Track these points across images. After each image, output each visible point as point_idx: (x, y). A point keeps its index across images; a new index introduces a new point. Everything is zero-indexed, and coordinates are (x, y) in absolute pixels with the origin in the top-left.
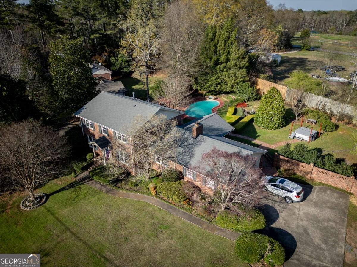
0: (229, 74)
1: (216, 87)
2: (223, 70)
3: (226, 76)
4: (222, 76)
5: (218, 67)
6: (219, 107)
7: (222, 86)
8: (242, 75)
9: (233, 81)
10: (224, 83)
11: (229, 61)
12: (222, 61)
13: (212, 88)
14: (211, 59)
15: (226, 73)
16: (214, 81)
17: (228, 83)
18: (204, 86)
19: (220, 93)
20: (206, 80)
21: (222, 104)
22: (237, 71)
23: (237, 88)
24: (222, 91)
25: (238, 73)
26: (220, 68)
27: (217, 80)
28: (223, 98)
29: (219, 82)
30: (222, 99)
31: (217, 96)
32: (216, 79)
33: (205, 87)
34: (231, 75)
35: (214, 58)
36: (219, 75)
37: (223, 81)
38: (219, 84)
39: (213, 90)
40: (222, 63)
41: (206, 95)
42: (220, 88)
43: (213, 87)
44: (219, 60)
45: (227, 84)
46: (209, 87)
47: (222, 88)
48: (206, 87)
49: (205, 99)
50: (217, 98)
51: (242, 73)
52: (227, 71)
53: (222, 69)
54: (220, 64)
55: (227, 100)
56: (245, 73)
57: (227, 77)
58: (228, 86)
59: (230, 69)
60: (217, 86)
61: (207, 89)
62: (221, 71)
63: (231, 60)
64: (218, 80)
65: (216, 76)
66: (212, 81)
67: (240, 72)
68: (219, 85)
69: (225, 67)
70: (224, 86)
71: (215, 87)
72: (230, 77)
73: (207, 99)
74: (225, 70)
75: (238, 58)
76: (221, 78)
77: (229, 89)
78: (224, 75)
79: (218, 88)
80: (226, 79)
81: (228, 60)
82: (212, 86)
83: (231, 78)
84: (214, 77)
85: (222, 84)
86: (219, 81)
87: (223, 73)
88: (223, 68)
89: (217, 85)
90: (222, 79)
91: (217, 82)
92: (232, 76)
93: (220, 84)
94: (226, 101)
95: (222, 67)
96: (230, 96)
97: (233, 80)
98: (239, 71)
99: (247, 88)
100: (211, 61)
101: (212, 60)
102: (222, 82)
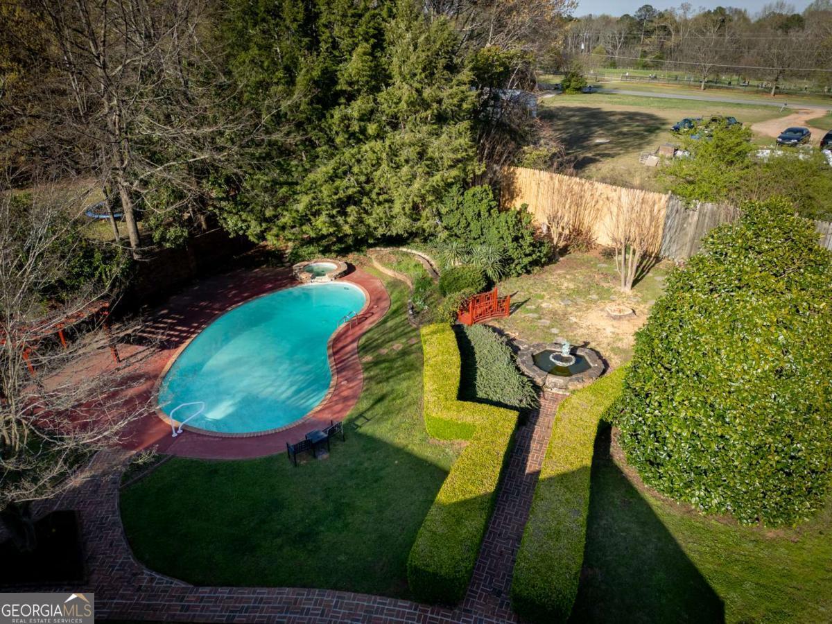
0: (393, 153)
1: (340, 219)
2: (363, 131)
3: (379, 159)
4: (359, 161)
5: (337, 113)
6: (367, 326)
7: (366, 212)
8: (455, 151)
9: (417, 185)
10: (374, 196)
11: (387, 85)
12: (350, 84)
13: (321, 223)
14: (291, 72)
15: (377, 145)
16: (326, 190)
17: (395, 195)
18: (276, 217)
19: (361, 243)
20: (282, 184)
21: (376, 298)
22: (430, 134)
23: (439, 214)
24: (370, 234)
25: (435, 143)
26: (345, 118)
27: (338, 182)
28: (376, 264)
29: (350, 191)
30: (374, 273)
31: (352, 258)
32: (332, 179)
33: (283, 220)
34: (405, 153)
35: (310, 67)
36: (347, 155)
37: (367, 187)
38: (350, 200)
39: (324, 231)
40: (351, 97)
41: (296, 257)
42: (361, 221)
43: (323, 218)
44: (335, 82)
45: (391, 201)
46: (304, 220)
47: (370, 221)
48: (286, 219)
49: (293, 280)
50: (351, 268)
51: (456, 143)
52: (380, 136)
53: (355, 127)
54: (343, 100)
55: (400, 277)
56: (464, 141)
57: (384, 166)
58: (397, 208)
59: (394, 124)
60: (344, 213)
61: (296, 230)
62: (352, 135)
63: (397, 79)
64: (345, 182)
65: (332, 164)
66: (314, 186)
67: (444, 137)
68: (351, 209)
69: (367, 117)
70: (378, 211)
71: (333, 217)
72: (398, 167)
73: (303, 276)
74: (372, 129)
75: (429, 70)
76: (356, 169)
77: (401, 225)
78: (370, 154)
79: (350, 220)
80: (384, 175)
81: (379, 78)
82: (317, 214)
83: (405, 169)
84: (324, 169)
85: (365, 199)
86: (348, 185)
87: (366, 147)
88: (361, 119)
89: (342, 205)
90: (363, 178)
91: (341, 195)
92: (407, 161)
93: (357, 203)
94: (395, 284)
95: (356, 114)
96: (407, 254)
97: (414, 177)
98: (438, 135)
99: (484, 214)
100: (291, 82)
101: (300, 79)
102: (363, 193)
